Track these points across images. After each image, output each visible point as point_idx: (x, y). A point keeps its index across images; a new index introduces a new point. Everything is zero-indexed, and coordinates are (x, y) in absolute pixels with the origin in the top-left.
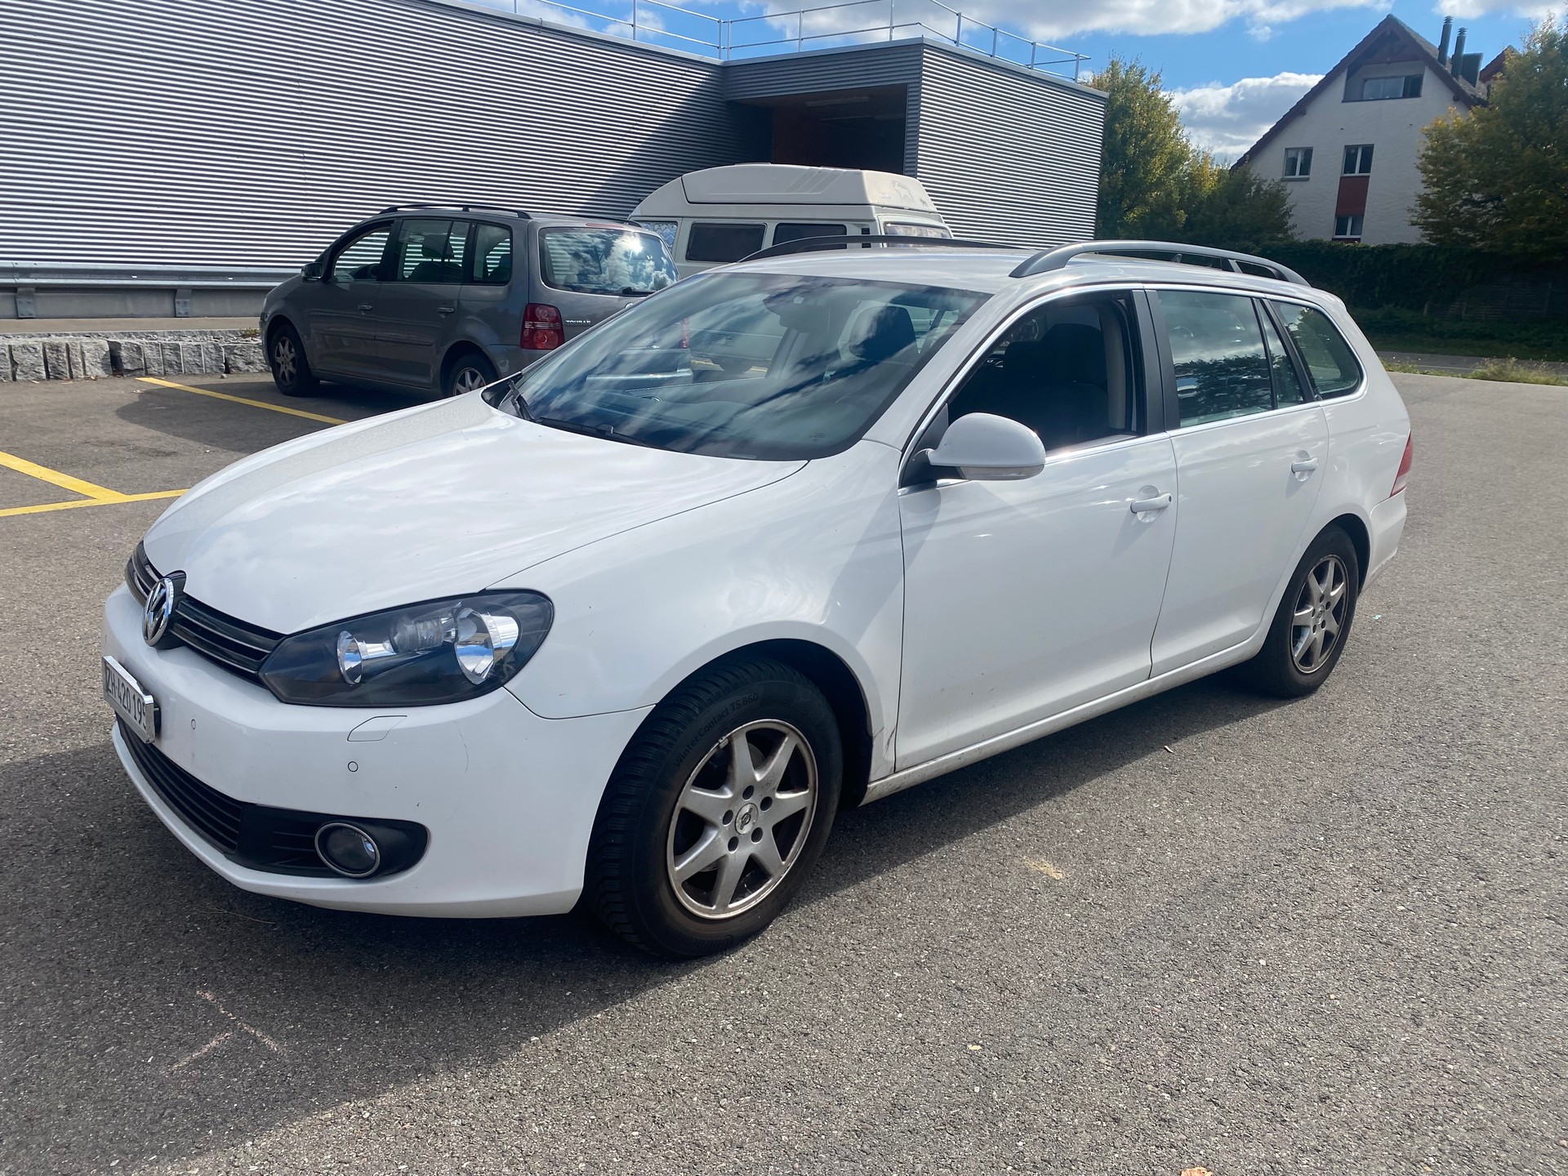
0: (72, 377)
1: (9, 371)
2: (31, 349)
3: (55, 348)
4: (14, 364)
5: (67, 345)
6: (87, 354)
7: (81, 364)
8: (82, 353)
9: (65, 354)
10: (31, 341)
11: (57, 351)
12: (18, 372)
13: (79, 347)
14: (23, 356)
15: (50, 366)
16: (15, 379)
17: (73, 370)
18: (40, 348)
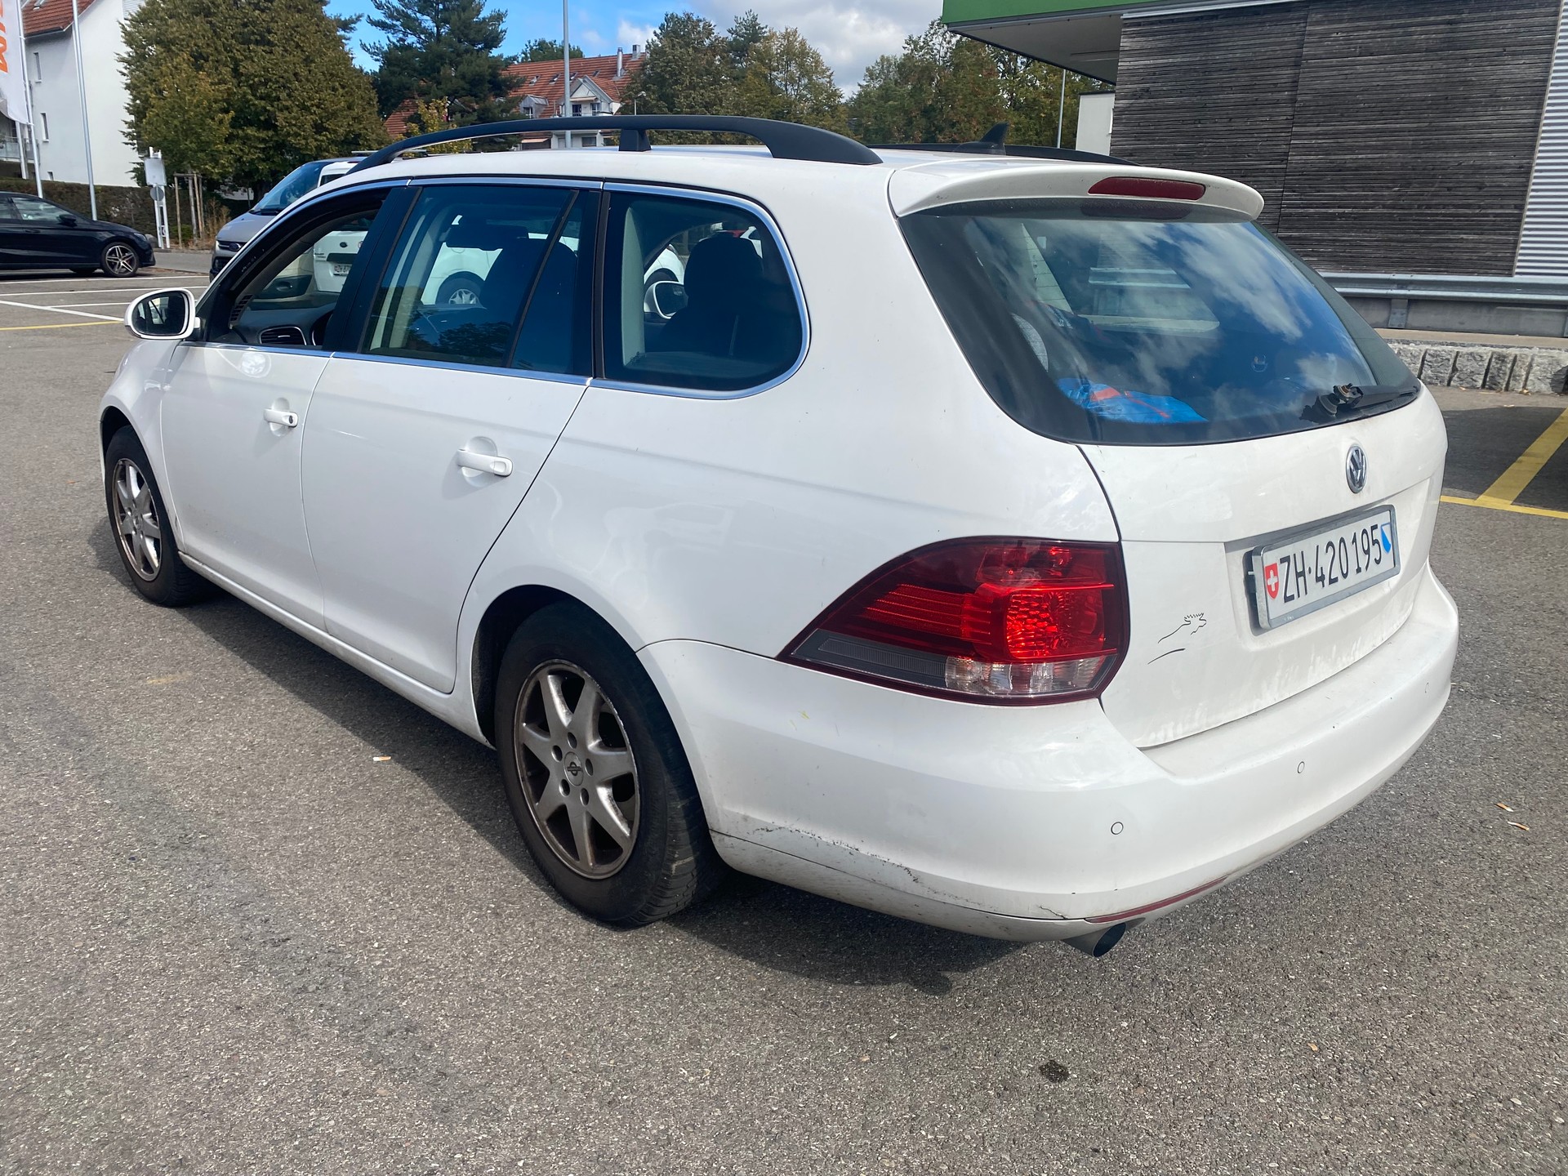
0: (1507, 389)
1: (1447, 377)
2: (1477, 357)
3: (1502, 359)
4: (1454, 369)
5: (1516, 357)
6: (1535, 368)
7: (1524, 377)
8: (1530, 366)
9: (1509, 366)
10: (1481, 350)
11: (1503, 361)
12: (1455, 378)
13: (1529, 359)
14: (1466, 363)
15: (1489, 375)
16: (1449, 384)
17: (1511, 382)
18: (1487, 358)
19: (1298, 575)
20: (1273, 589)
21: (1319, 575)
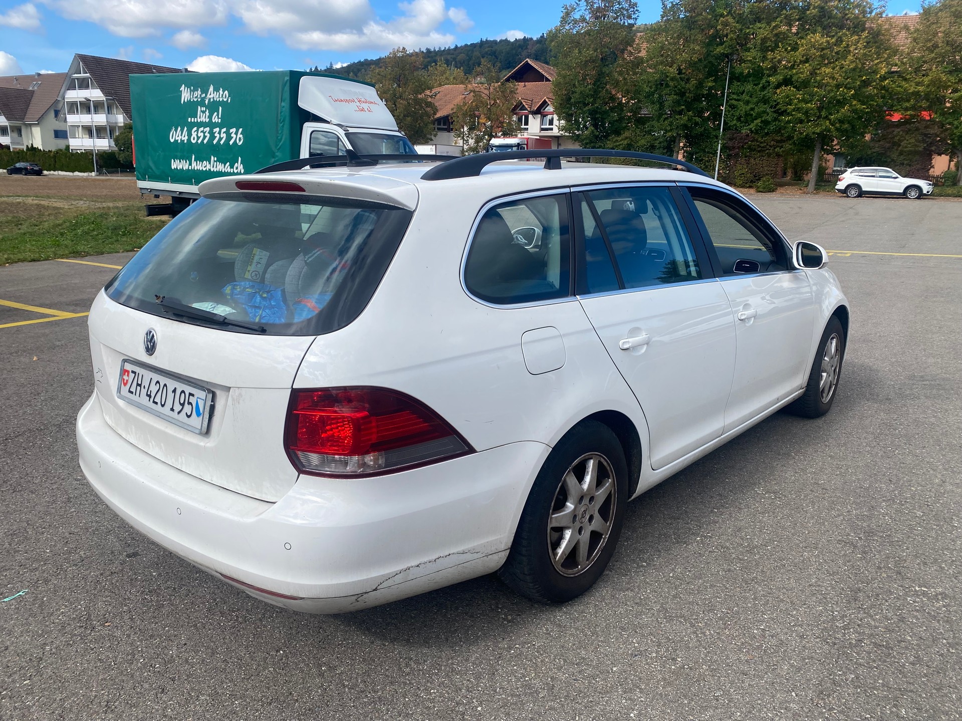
19: (138, 385)
20: (125, 382)
21: (149, 393)
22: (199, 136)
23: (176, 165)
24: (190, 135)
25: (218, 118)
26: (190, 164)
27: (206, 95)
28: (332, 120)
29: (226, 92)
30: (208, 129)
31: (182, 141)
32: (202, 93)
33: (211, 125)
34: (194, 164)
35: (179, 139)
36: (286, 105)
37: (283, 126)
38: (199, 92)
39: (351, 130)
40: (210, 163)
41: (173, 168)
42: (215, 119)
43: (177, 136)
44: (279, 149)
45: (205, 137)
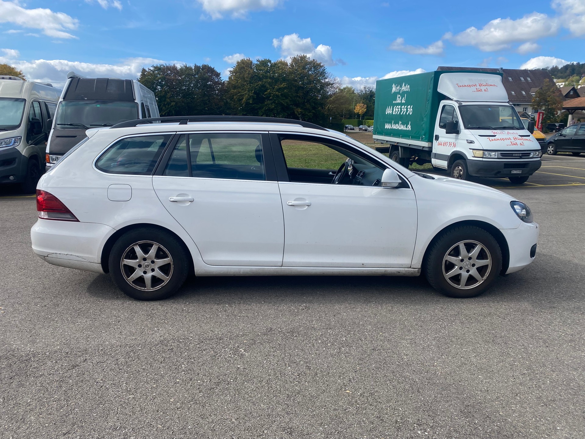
22: (396, 110)
23: (387, 126)
24: (393, 110)
25: (404, 100)
26: (391, 126)
27: (401, 88)
28: (454, 98)
29: (409, 86)
30: (400, 107)
31: (390, 113)
32: (400, 88)
33: (401, 104)
34: (393, 126)
35: (389, 112)
36: (430, 91)
37: (428, 103)
38: (399, 87)
39: (464, 104)
40: (399, 125)
41: (386, 127)
42: (403, 101)
43: (389, 111)
44: (425, 117)
45: (398, 111)
